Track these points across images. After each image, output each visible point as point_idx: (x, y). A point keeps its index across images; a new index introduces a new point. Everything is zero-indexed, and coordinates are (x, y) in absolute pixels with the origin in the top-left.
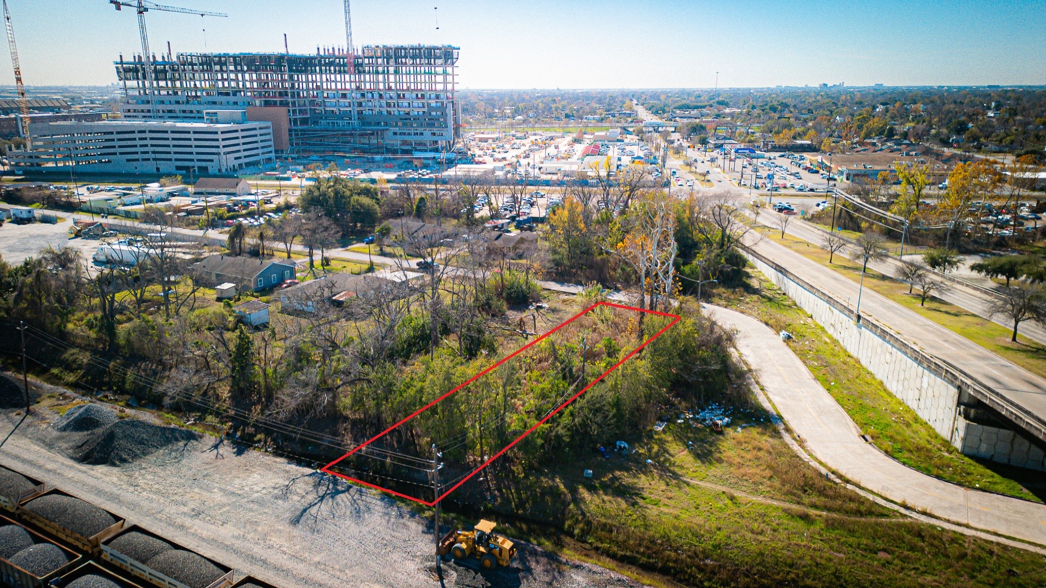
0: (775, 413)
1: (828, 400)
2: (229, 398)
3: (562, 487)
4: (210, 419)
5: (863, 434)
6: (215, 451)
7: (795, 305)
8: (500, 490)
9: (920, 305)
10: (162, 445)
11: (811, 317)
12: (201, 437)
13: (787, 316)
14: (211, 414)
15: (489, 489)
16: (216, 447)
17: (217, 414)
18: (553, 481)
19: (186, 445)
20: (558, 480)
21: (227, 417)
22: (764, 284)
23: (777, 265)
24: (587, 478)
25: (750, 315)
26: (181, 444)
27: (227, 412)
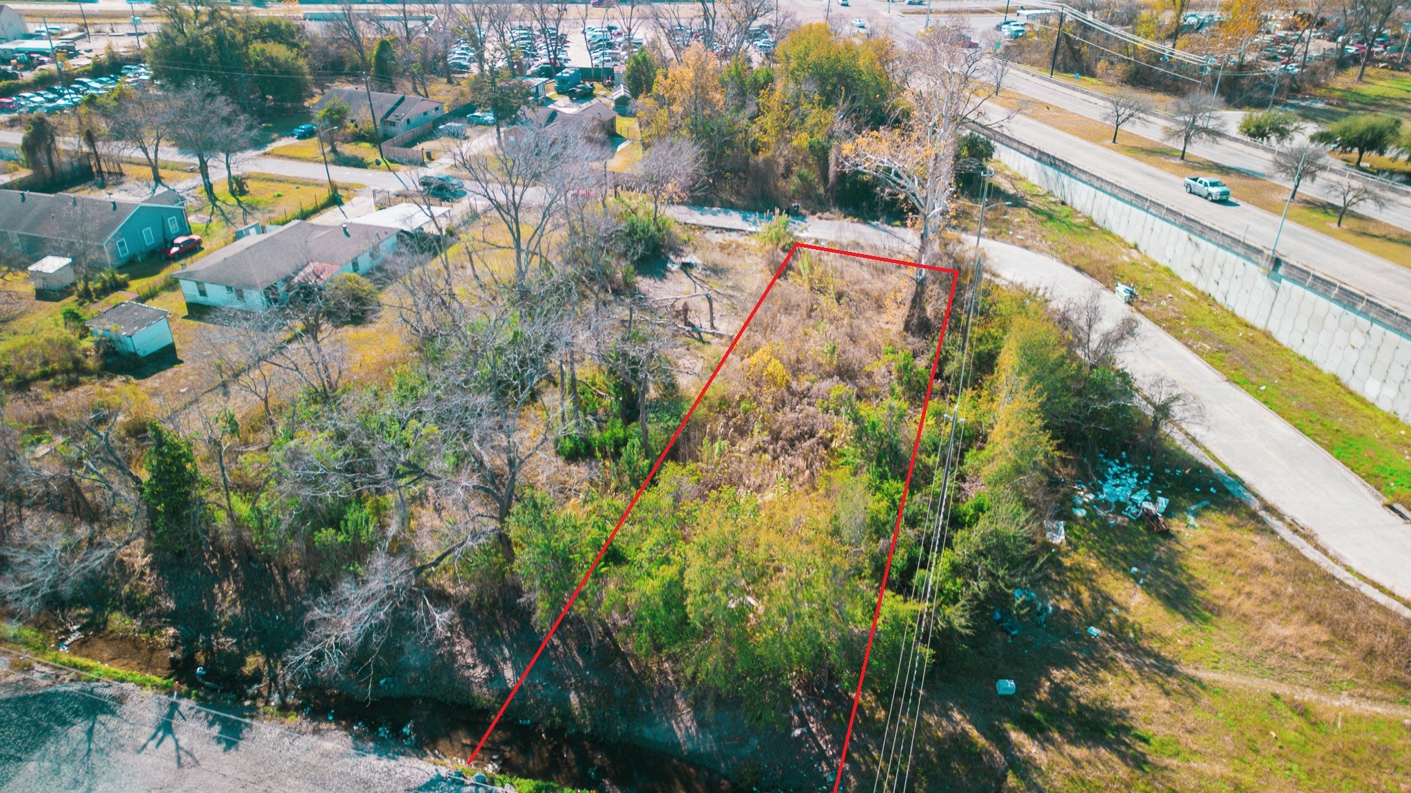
0: (1223, 471)
1: (1281, 429)
2: (152, 565)
3: (974, 733)
4: (118, 621)
5: (1387, 501)
6: (169, 742)
7: (1093, 224)
8: (848, 758)
9: (1335, 225)
10: (30, 749)
11: (1136, 247)
12: (120, 699)
13: (1097, 249)
14: (116, 608)
15: (822, 755)
16: (166, 727)
17: (132, 607)
18: (950, 719)
19: (90, 732)
20: (957, 716)
21: (159, 615)
22: (1022, 186)
23: (1041, 153)
24: (1007, 698)
25: (1040, 251)
26: (78, 730)
27: (156, 604)
